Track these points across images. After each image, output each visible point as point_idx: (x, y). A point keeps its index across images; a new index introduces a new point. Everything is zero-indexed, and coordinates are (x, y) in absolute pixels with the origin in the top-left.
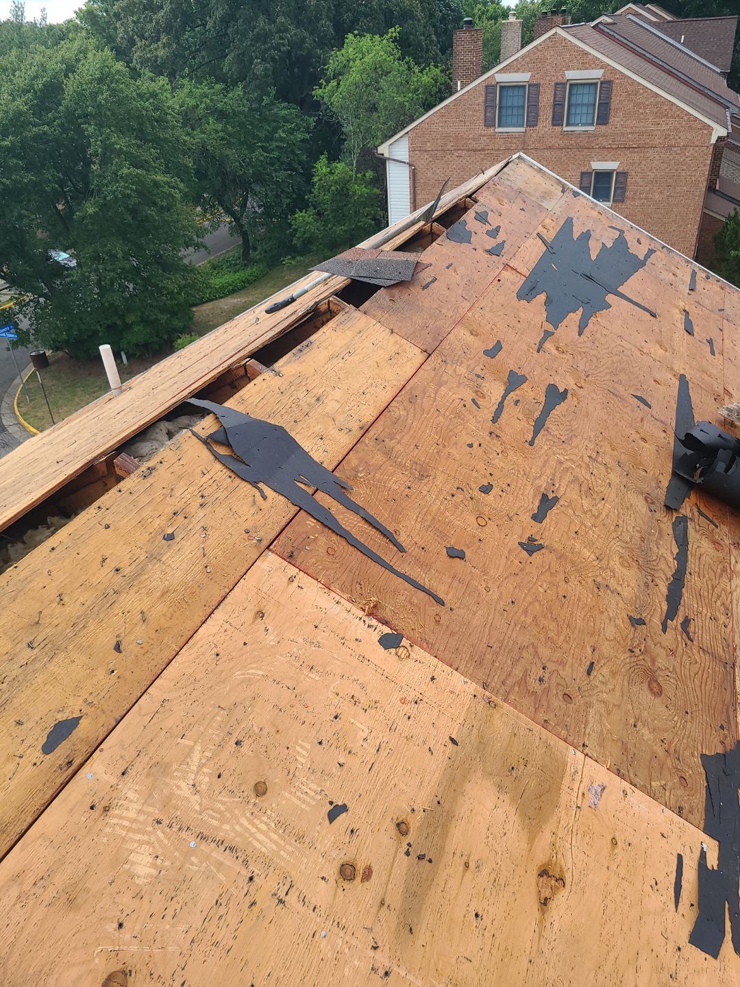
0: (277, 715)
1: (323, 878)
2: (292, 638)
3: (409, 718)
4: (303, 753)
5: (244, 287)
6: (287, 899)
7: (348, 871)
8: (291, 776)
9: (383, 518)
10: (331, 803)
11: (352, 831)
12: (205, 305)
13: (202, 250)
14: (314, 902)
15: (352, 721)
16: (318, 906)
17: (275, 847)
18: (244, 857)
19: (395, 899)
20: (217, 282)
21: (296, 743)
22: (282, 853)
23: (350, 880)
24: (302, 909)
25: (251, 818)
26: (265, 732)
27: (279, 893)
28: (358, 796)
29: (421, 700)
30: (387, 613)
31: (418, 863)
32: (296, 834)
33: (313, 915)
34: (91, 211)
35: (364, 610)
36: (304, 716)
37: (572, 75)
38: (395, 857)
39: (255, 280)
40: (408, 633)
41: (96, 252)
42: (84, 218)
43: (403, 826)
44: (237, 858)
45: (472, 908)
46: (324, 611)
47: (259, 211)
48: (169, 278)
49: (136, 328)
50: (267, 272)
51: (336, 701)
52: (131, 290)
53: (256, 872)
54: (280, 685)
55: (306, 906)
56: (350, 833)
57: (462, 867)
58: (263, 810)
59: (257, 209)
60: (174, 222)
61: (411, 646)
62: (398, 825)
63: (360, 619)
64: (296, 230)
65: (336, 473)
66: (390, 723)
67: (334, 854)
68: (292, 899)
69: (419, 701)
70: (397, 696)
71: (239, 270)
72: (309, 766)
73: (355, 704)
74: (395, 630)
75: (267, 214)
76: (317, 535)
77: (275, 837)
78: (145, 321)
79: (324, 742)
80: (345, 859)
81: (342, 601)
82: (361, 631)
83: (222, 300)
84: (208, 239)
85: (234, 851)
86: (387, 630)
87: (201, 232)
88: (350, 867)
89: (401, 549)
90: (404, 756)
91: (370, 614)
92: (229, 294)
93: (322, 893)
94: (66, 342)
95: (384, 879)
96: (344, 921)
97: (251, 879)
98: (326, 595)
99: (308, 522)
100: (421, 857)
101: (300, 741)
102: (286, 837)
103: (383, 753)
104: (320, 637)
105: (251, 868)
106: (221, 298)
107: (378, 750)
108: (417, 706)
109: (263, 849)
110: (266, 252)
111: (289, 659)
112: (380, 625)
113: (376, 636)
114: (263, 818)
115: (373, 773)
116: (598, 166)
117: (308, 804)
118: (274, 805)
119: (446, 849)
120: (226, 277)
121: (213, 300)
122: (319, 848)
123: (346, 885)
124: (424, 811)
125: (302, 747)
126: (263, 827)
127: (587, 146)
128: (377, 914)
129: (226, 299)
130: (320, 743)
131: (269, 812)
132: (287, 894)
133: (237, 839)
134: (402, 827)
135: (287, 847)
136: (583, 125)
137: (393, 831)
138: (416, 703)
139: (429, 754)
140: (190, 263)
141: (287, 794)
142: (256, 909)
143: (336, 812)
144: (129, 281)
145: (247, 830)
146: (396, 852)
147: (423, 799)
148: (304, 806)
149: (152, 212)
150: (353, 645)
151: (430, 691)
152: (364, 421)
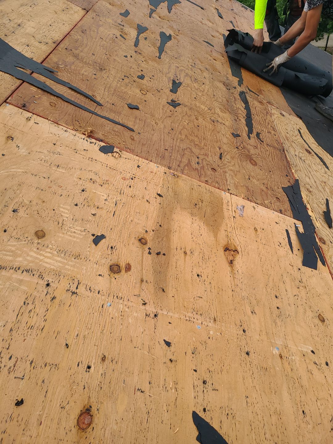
0: (40, 193)
1: (99, 275)
2: (38, 150)
3: (130, 187)
4: (66, 212)
6: (78, 291)
7: (116, 268)
8: (60, 225)
9: (83, 88)
10: (93, 235)
11: (112, 248)
14: (97, 289)
15: (95, 191)
16: (101, 291)
17: (61, 265)
18: (39, 273)
19: (149, 276)
21: (59, 206)
22: (67, 267)
23: (118, 273)
24: (91, 295)
25: (38, 251)
26: (34, 203)
27: (71, 289)
28: (110, 230)
29: (135, 177)
30: (100, 136)
31: (157, 257)
32: (74, 254)
33: (99, 296)
35: (85, 134)
36: (60, 192)
38: (143, 256)
40: (117, 145)
43: (143, 241)
44: (33, 275)
45: (194, 273)
46: (57, 135)
51: (80, 182)
53: (50, 280)
54: (38, 177)
55: (92, 292)
56: (110, 249)
57: (183, 254)
58: (46, 246)
61: (121, 151)
62: (140, 240)
63: (84, 139)
65: (44, 64)
66: (119, 190)
67: (103, 261)
68: (82, 290)
69: (133, 178)
70: (119, 177)
72: (72, 218)
73: (94, 183)
74: (108, 144)
76: (40, 96)
77: (59, 259)
79: (78, 204)
80: (112, 262)
81: (68, 130)
82: (86, 145)
85: (30, 271)
86: (103, 144)
88: (116, 266)
89: (99, 104)
90: (133, 206)
91: (89, 136)
93: (102, 283)
95: (139, 268)
96: (121, 294)
97: (48, 285)
98: (56, 127)
99: (32, 89)
100: (158, 254)
101: (62, 206)
102: (67, 257)
103: (120, 206)
104: (59, 149)
105: (46, 279)
107: (116, 204)
108: (133, 181)
109: (52, 267)
111: (40, 162)
112: (97, 141)
113: (97, 148)
114: (47, 250)
115: (116, 216)
117: (77, 238)
118: (53, 242)
119: (172, 247)
122: (92, 259)
123: (116, 276)
124: (153, 231)
125: (64, 209)
126: (49, 255)
128: (140, 287)
130: (76, 205)
131: (50, 246)
132: (77, 288)
133: (31, 264)
134: (142, 241)
135: (70, 263)
137: (138, 243)
138: (132, 179)
139: (147, 203)
141: (60, 235)
142: (56, 301)
143: (97, 240)
145: (37, 258)
146: (143, 253)
147: (151, 225)
148: (75, 239)
150: (84, 153)
151: (138, 173)
152: (56, 39)
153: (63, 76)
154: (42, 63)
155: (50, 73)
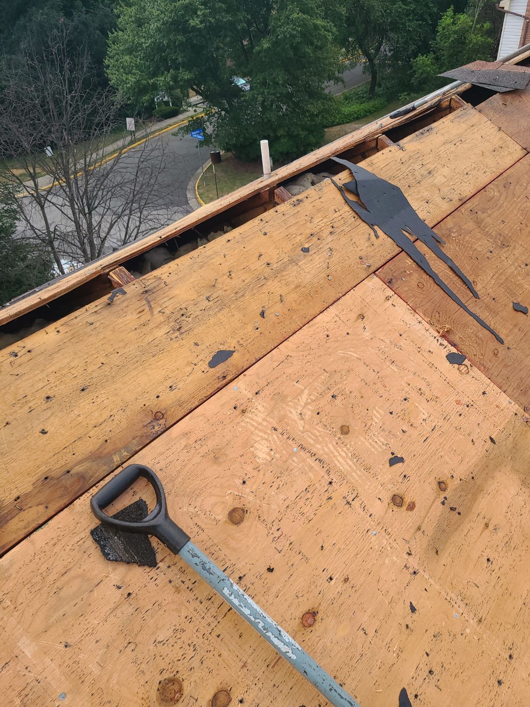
0: (363, 386)
1: (379, 499)
2: (382, 338)
3: (460, 415)
4: (378, 416)
5: (365, 116)
6: (353, 503)
7: (398, 500)
8: (366, 428)
9: (466, 269)
10: (393, 454)
11: (405, 476)
12: (334, 127)
13: (340, 83)
14: (371, 511)
15: (417, 405)
16: (373, 515)
17: (349, 469)
18: (328, 468)
19: (430, 528)
20: (346, 110)
21: (374, 408)
22: (354, 474)
23: (398, 506)
24: (362, 513)
25: (336, 446)
26: (353, 395)
27: (348, 498)
28: (412, 455)
29: (472, 405)
30: (456, 338)
31: (449, 512)
32: (365, 465)
33: (370, 519)
34: (266, 45)
35: (439, 332)
36: (382, 392)
38: (433, 502)
39: (375, 111)
40: (470, 357)
41: (265, 79)
42: (260, 52)
43: (443, 485)
44: (323, 467)
45: (485, 554)
46: (408, 326)
47: (389, 55)
48: (312, 104)
49: (283, 140)
50: (386, 105)
51: (407, 389)
52: (284, 111)
53: (335, 480)
54: (368, 368)
55: (365, 512)
56: (403, 477)
57: (483, 526)
58: (345, 444)
59: (388, 53)
60: (324, 59)
61: (471, 366)
62: (439, 483)
63: (435, 338)
64: (415, 71)
65: (434, 230)
66: (445, 414)
67: (390, 486)
68: (356, 504)
69: (470, 405)
70: (453, 398)
71: (364, 102)
72: (381, 425)
73: (421, 395)
74: (460, 352)
75: (395, 57)
76: (412, 272)
77: (350, 463)
78: (290, 136)
79: (393, 413)
80: (396, 492)
81: (423, 322)
82: (434, 346)
83: (348, 124)
84: (346, 75)
85: (322, 462)
86: (454, 350)
87: (341, 69)
88: (399, 498)
89: (475, 295)
90: (452, 440)
91: (443, 336)
92: (354, 121)
93: (378, 508)
94: (235, 146)
95: (423, 514)
96: (390, 530)
97: (331, 483)
98: (411, 315)
99: (407, 261)
100: (452, 509)
101: (377, 408)
102: (358, 465)
103: (436, 433)
104: (402, 343)
105: (331, 476)
106: (347, 123)
107: (433, 430)
108: (468, 409)
109: (341, 468)
110: (388, 89)
111: (377, 351)
112: (450, 345)
113: (445, 353)
114: (344, 449)
115: (426, 443)
117: (376, 449)
118: (352, 443)
119: (473, 510)
120: (354, 106)
121: (341, 124)
122: (380, 479)
123: (395, 508)
124: (461, 480)
125: (378, 412)
126: (344, 454)
128: (414, 533)
129: (351, 123)
130: (391, 413)
131: (348, 446)
132: (353, 500)
133: (325, 456)
134: (441, 485)
135: (358, 471)
137: (435, 486)
138: (468, 406)
139: (471, 443)
140: (330, 93)
141: (362, 439)
142: (331, 502)
143: (395, 460)
144: (284, 104)
145: (332, 452)
146: (435, 500)
147: (462, 471)
148: (373, 450)
149: (309, 50)
150: (426, 354)
151: (480, 401)
152: (464, 195)
153: (449, 250)
154: (432, 228)
155: (435, 243)
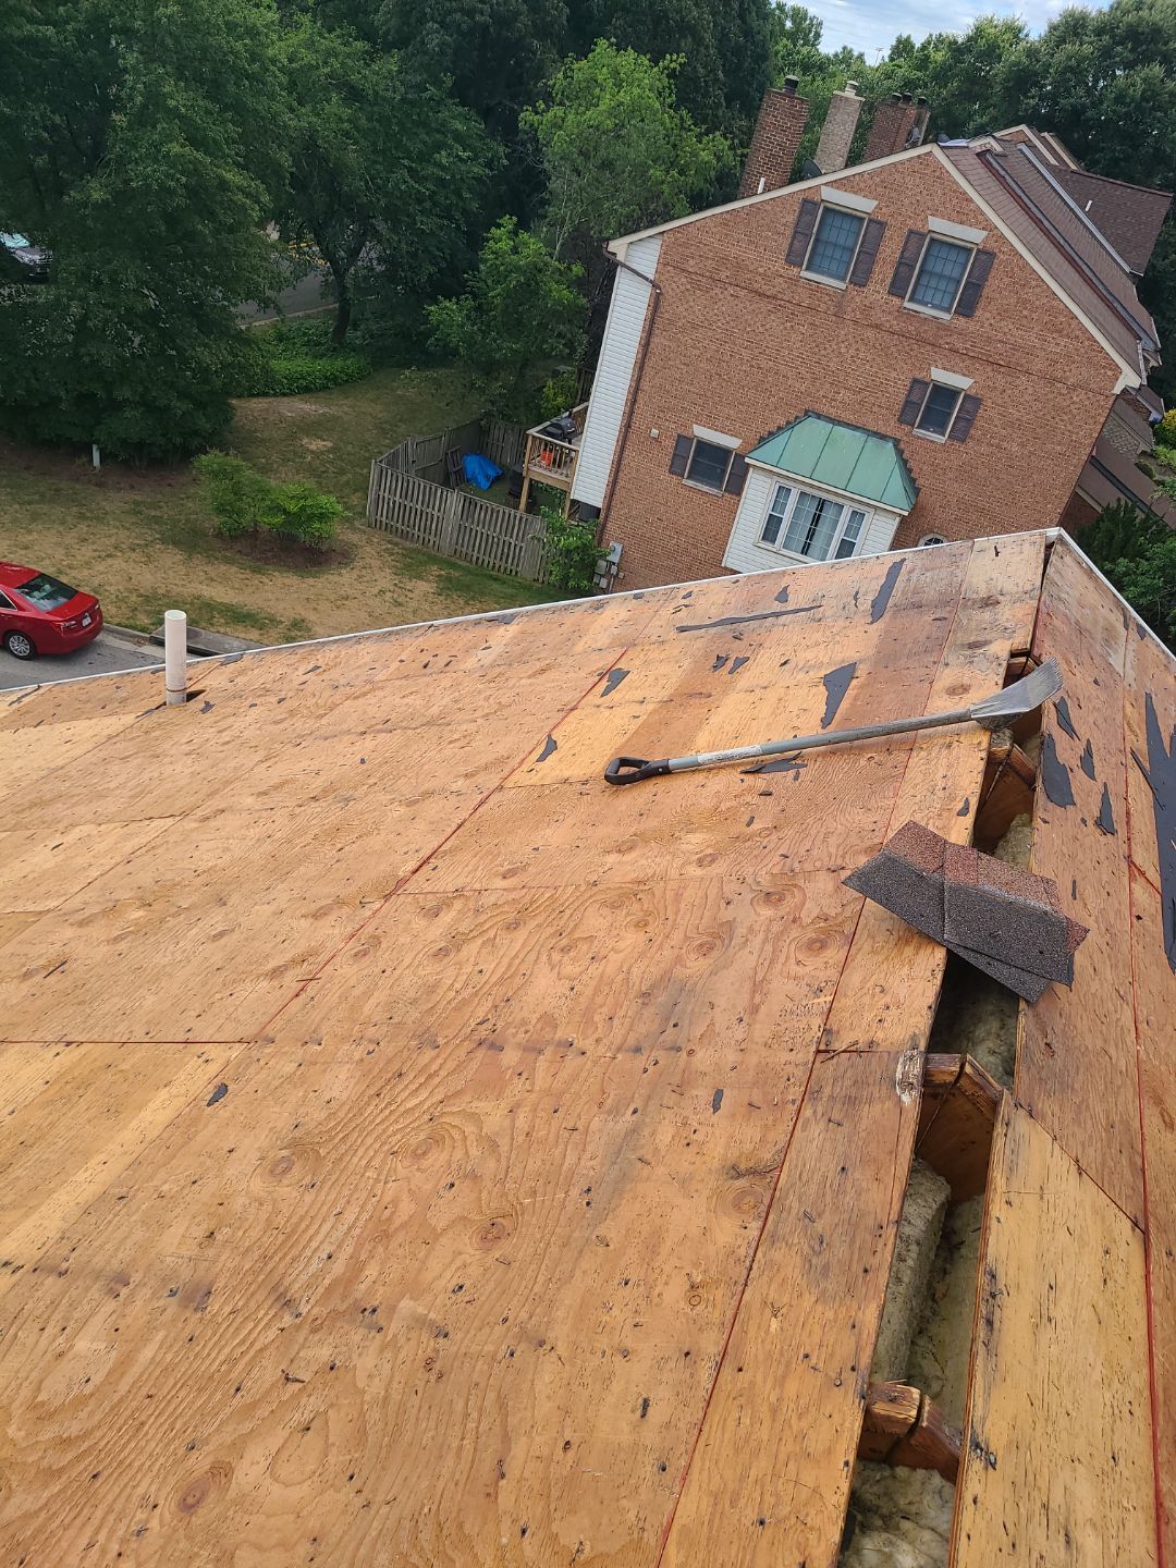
12: (255, 400)
13: (272, 310)
20: (281, 365)
37: (938, 225)
39: (347, 381)
47: (378, 268)
48: (206, 345)
49: (129, 413)
71: (322, 356)
78: (147, 405)
83: (285, 399)
84: (287, 297)
92: (299, 393)
106: (284, 395)
116: (940, 375)
120: (299, 361)
121: (269, 395)
127: (930, 341)
129: (292, 399)
136: (935, 307)
140: (248, 329)
144: (136, 331)
149: (203, 228)
